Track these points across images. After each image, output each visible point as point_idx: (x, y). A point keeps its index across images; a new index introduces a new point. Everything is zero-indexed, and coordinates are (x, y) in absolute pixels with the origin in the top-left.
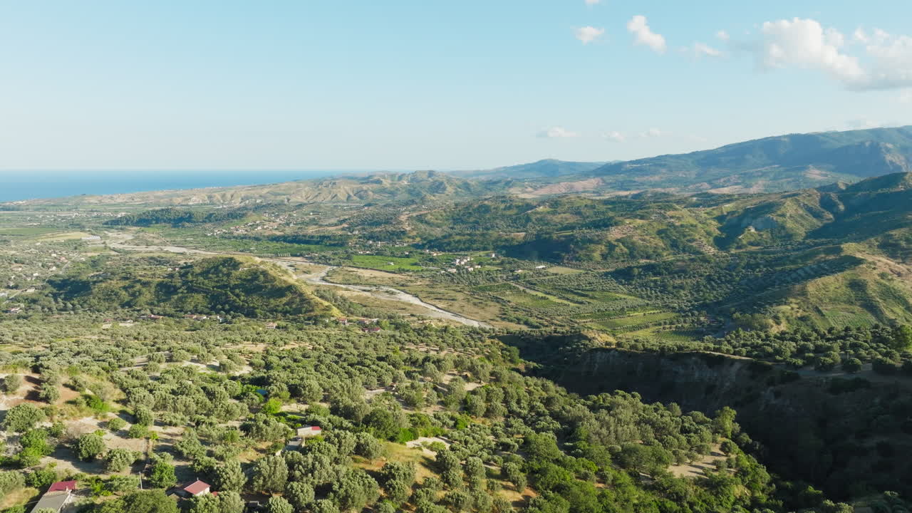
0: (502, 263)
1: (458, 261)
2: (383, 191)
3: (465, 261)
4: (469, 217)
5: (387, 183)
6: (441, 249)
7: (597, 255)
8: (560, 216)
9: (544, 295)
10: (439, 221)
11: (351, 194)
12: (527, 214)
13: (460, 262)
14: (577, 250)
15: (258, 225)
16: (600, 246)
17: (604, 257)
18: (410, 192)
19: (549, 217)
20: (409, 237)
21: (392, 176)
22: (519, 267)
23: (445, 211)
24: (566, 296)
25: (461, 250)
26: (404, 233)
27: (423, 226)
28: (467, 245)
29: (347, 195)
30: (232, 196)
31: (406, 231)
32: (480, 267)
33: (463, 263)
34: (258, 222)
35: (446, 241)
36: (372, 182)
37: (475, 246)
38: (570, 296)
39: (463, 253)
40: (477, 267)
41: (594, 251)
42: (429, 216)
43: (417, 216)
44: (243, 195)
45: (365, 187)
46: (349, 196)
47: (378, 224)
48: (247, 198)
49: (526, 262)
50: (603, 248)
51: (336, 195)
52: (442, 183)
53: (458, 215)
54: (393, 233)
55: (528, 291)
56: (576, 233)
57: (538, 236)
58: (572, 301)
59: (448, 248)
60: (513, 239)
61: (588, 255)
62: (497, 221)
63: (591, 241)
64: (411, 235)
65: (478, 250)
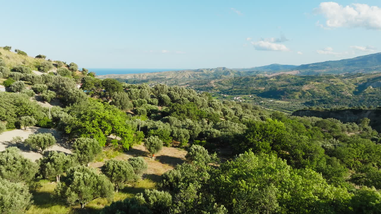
0: (255, 99)
1: (235, 98)
2: (204, 74)
3: (238, 98)
4: (240, 83)
5: (205, 72)
6: (228, 93)
7: (297, 96)
8: (280, 82)
9: (273, 110)
10: (227, 84)
11: (191, 75)
12: (266, 81)
13: (236, 98)
14: (288, 94)
15: (153, 85)
16: (298, 93)
17: (300, 97)
18: (215, 75)
19: (276, 83)
20: (214, 90)
21: (208, 69)
22: (262, 100)
23: (230, 80)
24: (283, 110)
25: (237, 94)
26: (212, 87)
27: (221, 86)
28: (239, 92)
29: (189, 76)
30: (143, 76)
31: (213, 87)
32: (245, 100)
33: (237, 99)
34: (153, 84)
35: (230, 91)
36: (199, 71)
37: (243, 93)
38: (285, 111)
39: (237, 95)
40: (243, 100)
41: (296, 95)
42: (223, 82)
43: (218, 82)
44: (147, 75)
45: (196, 73)
46: (190, 77)
47: (202, 84)
48: (149, 76)
49: (265, 99)
50: (300, 93)
51: (184, 76)
52: (228, 72)
53: (235, 82)
54: (208, 88)
55: (266, 108)
56: (288, 87)
57: (271, 89)
58: (285, 112)
59: (231, 93)
60: (259, 90)
61: (293, 96)
62: (253, 84)
63: (294, 91)
64: (216, 88)
65: (244, 94)
